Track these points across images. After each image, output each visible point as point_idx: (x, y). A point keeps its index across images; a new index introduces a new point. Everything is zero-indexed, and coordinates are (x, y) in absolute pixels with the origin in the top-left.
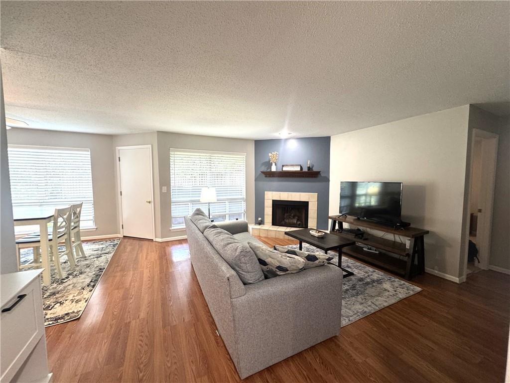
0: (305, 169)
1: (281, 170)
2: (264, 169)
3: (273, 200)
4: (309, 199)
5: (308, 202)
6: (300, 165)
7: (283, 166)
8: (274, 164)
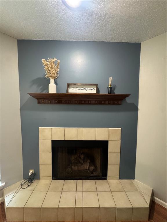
0: (104, 91)
1: (65, 92)
2: (36, 90)
3: (53, 141)
4: (109, 137)
5: (108, 141)
6: (96, 85)
7: (69, 85)
8: (52, 81)
